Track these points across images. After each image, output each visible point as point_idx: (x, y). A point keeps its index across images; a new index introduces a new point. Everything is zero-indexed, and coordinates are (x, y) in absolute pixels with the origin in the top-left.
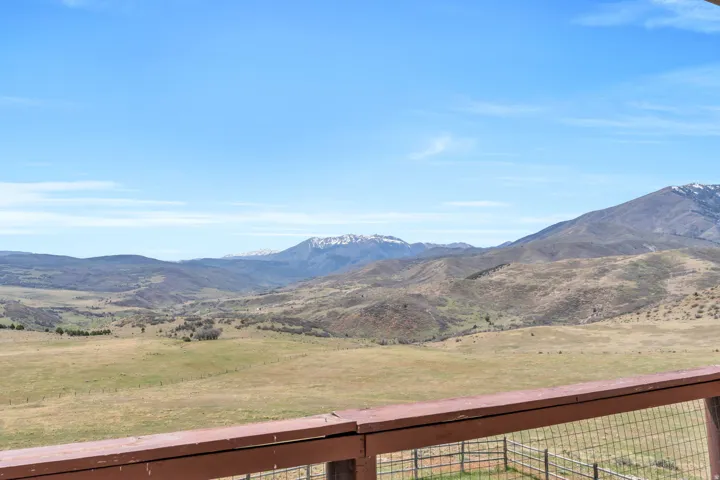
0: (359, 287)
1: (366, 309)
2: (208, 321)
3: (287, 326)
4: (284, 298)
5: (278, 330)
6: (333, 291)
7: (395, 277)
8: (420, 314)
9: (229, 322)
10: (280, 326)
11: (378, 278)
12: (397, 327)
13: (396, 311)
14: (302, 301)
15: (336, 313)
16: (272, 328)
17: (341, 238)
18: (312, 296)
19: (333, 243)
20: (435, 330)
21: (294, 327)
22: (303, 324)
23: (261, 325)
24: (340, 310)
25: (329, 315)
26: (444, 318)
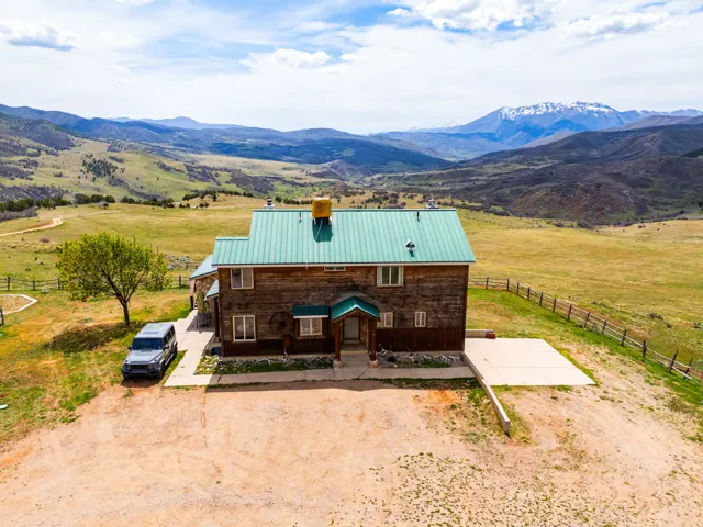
0: (549, 163)
1: (553, 188)
2: (393, 195)
3: (467, 203)
4: (467, 173)
5: (458, 206)
6: (520, 167)
7: (594, 153)
8: (614, 195)
9: (412, 197)
10: (460, 203)
11: (573, 153)
12: (586, 208)
13: (586, 191)
14: (484, 178)
15: (519, 191)
16: (452, 205)
17: (536, 107)
18: (498, 171)
19: (526, 112)
20: (632, 213)
21: (473, 204)
22: (483, 202)
23: (442, 200)
24: (524, 188)
25: (512, 192)
26: (645, 200)
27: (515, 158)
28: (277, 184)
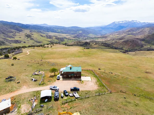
0: (124, 35)
1: (124, 41)
2: (89, 43)
3: (104, 45)
4: (106, 37)
6: (118, 36)
7: (134, 32)
9: (93, 43)
10: (103, 45)
11: (130, 33)
13: (131, 42)
14: (110, 38)
16: (101, 45)
18: (113, 37)
19: (120, 23)
22: (108, 45)
23: (99, 44)
24: (117, 41)
25: (115, 42)
26: (143, 44)
27: (117, 33)
28: (65, 39)
